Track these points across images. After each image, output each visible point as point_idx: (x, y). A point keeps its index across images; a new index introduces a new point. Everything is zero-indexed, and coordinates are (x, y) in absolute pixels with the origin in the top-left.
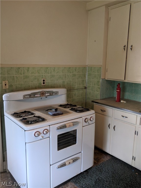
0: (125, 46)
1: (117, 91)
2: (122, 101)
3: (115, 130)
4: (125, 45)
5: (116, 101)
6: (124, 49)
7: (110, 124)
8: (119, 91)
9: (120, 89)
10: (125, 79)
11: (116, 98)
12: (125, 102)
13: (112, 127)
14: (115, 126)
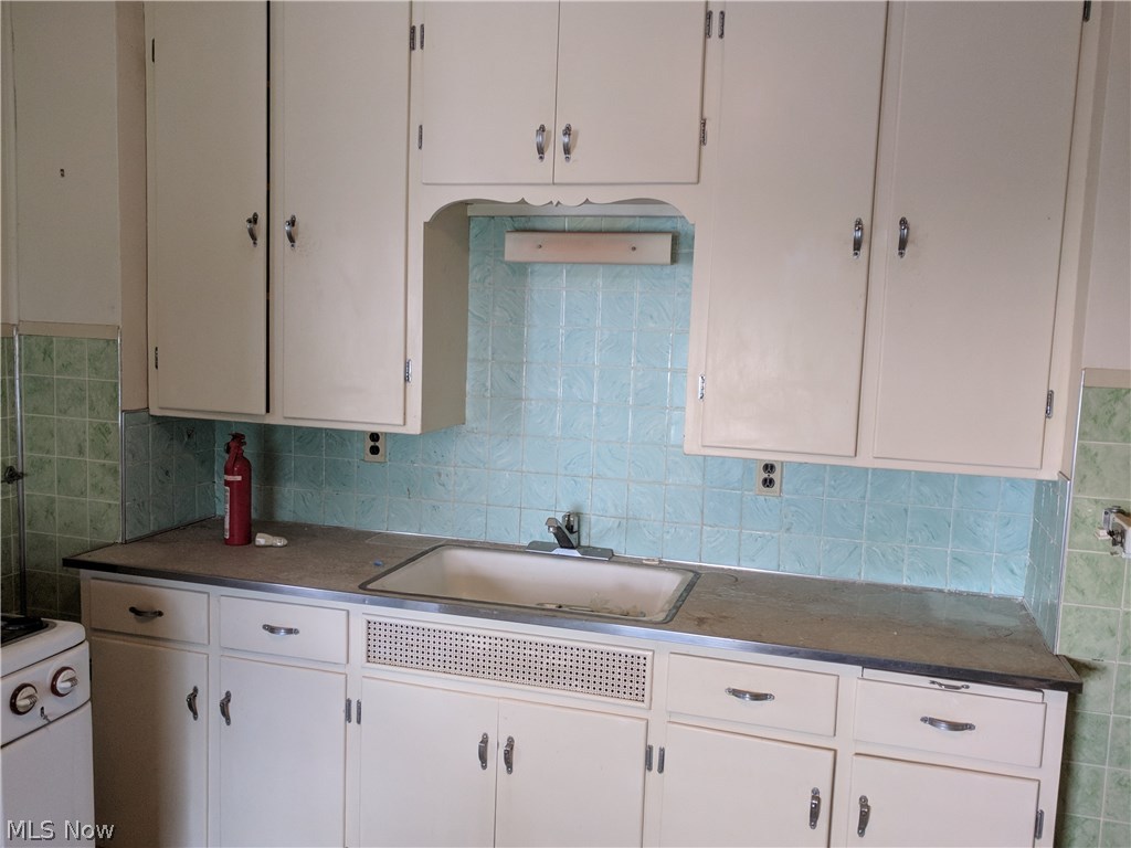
0: (254, 220)
1: (230, 478)
2: (261, 540)
3: (228, 721)
4: (255, 215)
5: (227, 542)
6: (254, 237)
7: (196, 690)
8: (239, 478)
9: (246, 469)
10: (268, 410)
11: (227, 526)
12: (279, 542)
13: (209, 705)
14: (228, 695)
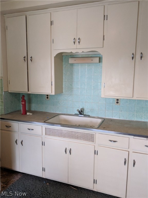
0: (25, 57)
1: (22, 103)
2: (28, 114)
3: (22, 145)
5: (22, 114)
6: (25, 60)
7: (17, 140)
9: (25, 101)
10: (28, 91)
11: (22, 111)
12: (31, 114)
13: (19, 142)
14: (22, 141)
